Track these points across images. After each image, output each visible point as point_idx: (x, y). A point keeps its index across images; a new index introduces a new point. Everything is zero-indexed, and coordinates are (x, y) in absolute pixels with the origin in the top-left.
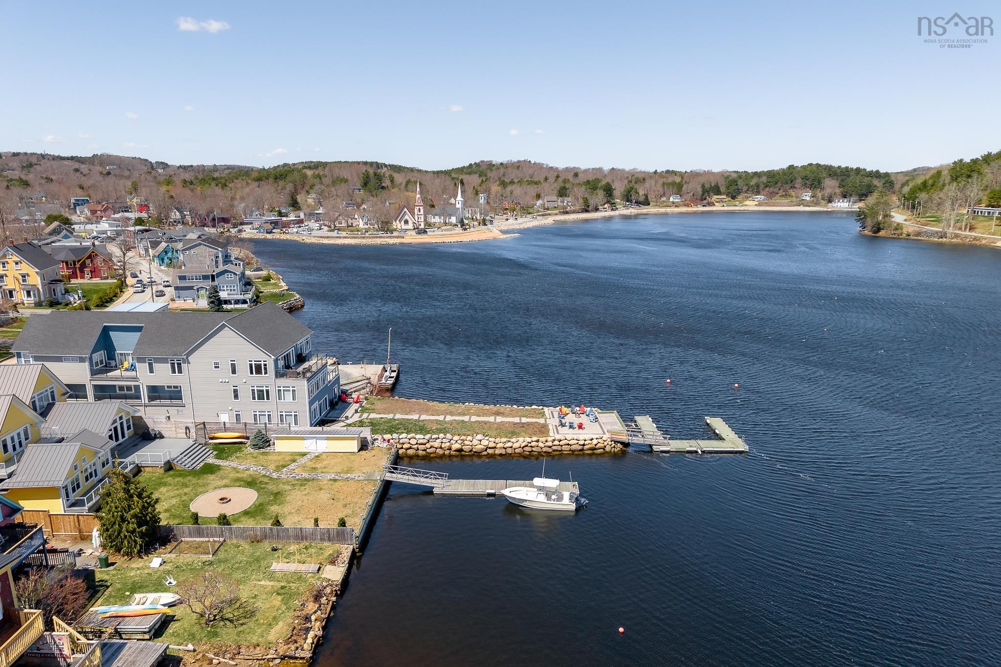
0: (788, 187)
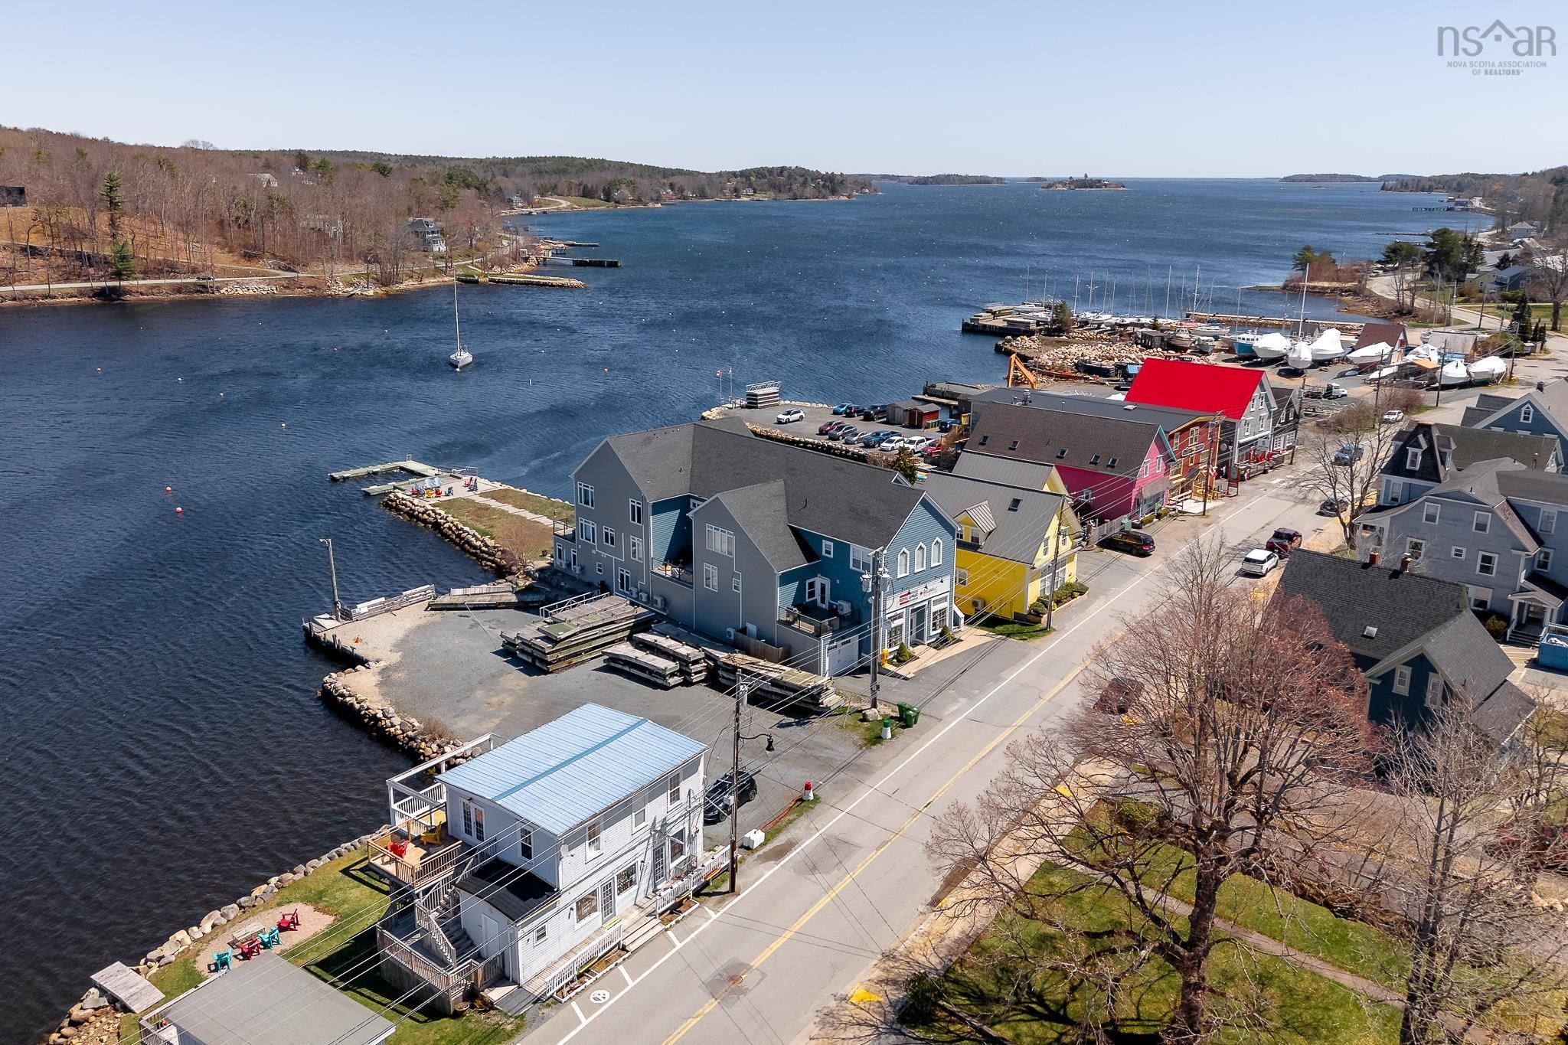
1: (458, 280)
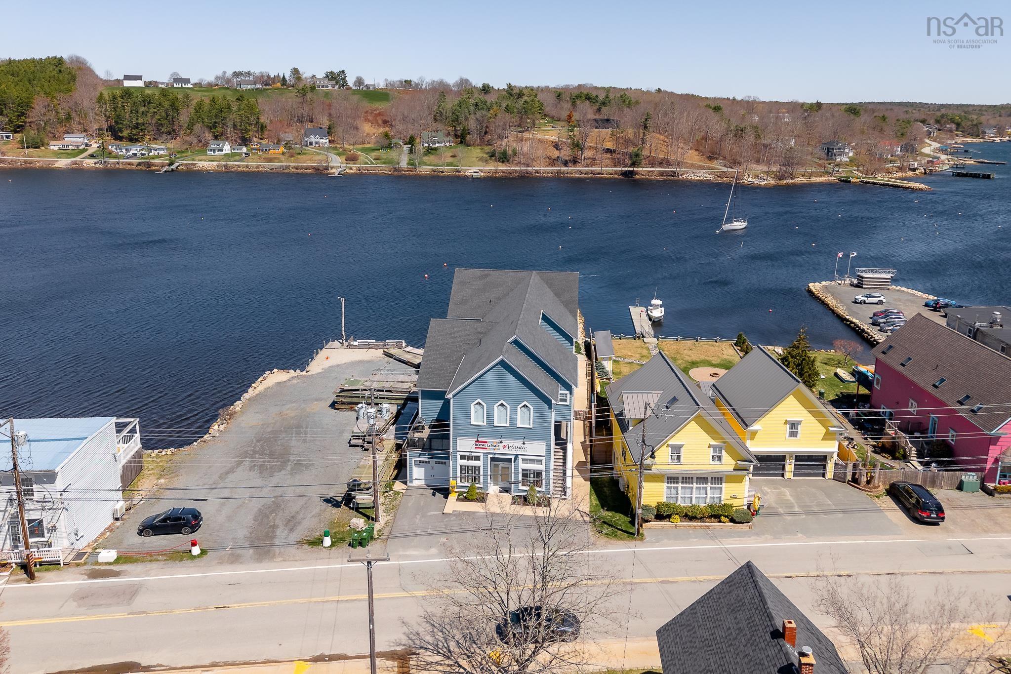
1: (838, 180)
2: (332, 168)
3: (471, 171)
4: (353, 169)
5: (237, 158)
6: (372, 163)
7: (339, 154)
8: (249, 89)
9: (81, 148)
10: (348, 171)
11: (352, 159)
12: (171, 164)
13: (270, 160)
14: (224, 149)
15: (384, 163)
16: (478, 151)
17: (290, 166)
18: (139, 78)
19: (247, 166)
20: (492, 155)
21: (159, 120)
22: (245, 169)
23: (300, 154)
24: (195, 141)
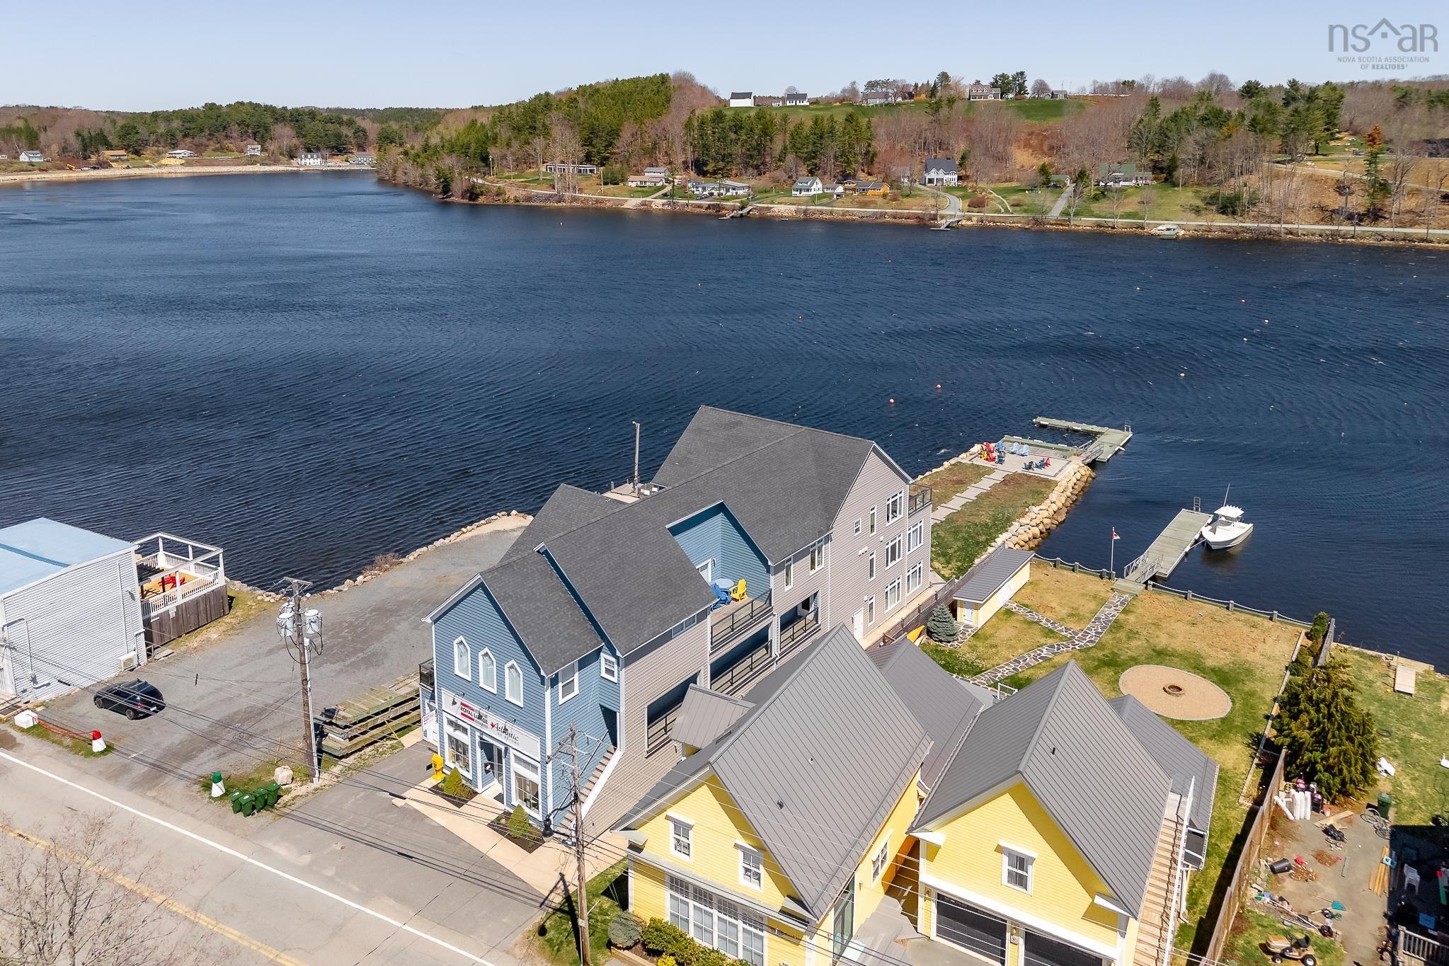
0: (221, 135)
2: (942, 217)
3: (1162, 227)
4: (974, 220)
5: (825, 200)
6: (1007, 211)
7: (963, 198)
8: (876, 105)
9: (658, 185)
10: (964, 222)
11: (978, 204)
12: (742, 208)
13: (864, 204)
14: (813, 188)
15: (1026, 211)
16: (1190, 194)
17: (886, 213)
18: (747, 95)
19: (831, 213)
20: (1211, 201)
21: (749, 150)
22: (827, 217)
23: (908, 196)
24: (785, 177)
